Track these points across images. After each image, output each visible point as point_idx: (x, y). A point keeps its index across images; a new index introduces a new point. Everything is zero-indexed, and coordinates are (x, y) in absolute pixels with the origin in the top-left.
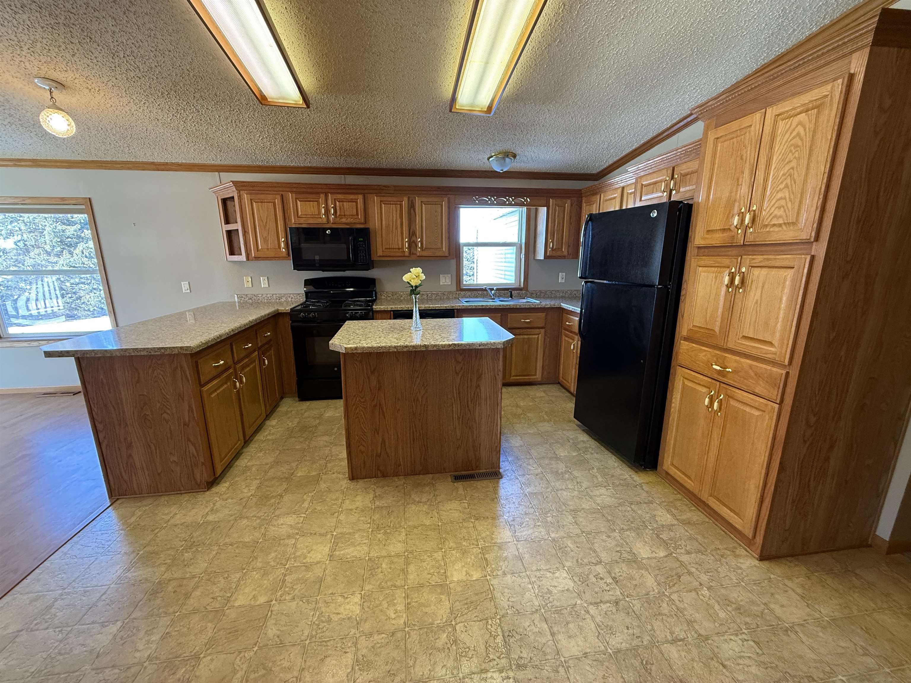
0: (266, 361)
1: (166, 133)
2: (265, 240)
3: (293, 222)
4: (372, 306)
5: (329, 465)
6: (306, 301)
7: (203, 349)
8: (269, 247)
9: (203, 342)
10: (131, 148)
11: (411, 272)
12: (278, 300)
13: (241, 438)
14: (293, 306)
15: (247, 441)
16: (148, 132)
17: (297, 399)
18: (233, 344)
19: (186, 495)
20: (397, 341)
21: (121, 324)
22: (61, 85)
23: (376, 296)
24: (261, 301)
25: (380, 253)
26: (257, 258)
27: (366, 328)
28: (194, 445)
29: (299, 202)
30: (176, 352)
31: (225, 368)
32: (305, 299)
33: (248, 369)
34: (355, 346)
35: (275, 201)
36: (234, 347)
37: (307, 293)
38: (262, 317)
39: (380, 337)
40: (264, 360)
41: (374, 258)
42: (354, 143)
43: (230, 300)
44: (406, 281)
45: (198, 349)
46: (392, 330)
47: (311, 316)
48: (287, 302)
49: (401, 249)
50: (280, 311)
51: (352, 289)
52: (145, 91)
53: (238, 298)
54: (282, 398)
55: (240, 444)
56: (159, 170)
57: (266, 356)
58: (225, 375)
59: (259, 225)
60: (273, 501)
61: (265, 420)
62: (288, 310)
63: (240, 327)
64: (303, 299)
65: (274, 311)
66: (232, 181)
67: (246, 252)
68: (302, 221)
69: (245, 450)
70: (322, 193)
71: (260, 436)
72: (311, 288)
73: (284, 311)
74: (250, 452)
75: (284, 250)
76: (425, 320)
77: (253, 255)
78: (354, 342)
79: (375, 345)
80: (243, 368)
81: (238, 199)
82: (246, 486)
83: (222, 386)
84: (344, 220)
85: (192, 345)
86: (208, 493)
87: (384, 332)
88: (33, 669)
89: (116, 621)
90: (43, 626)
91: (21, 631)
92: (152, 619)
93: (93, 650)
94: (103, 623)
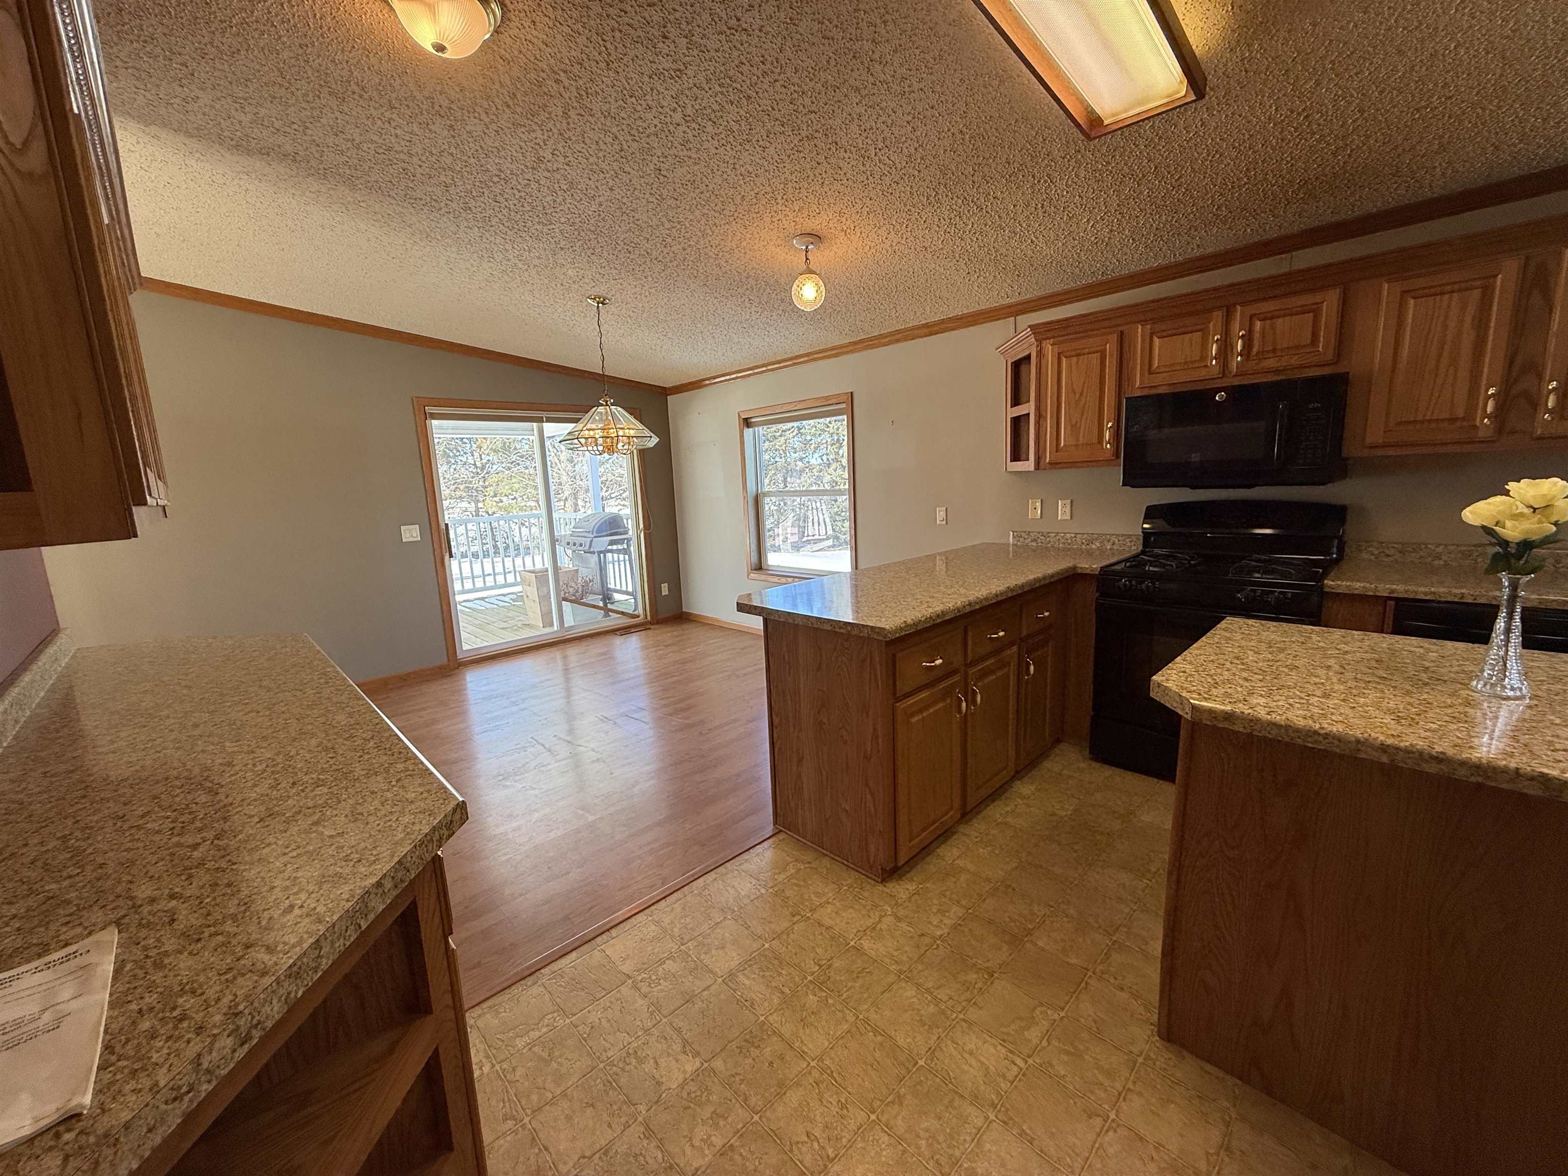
0: (1032, 668)
1: (938, 268)
2: (1074, 428)
3: (1138, 385)
4: (1320, 578)
5: (1116, 958)
6: (1143, 552)
7: (905, 635)
8: (1081, 442)
9: (909, 621)
10: (898, 308)
11: (1507, 493)
12: (1084, 547)
13: (957, 803)
14: (1107, 562)
15: (967, 814)
16: (916, 275)
17: (1087, 753)
18: (969, 628)
19: (853, 873)
20: (1394, 728)
21: (861, 567)
22: (816, 237)
23: (1341, 551)
24: (1053, 546)
25: (1375, 435)
26: (1054, 465)
27: (1282, 650)
28: (872, 795)
29: (1157, 341)
30: (865, 633)
31: (947, 672)
32: (1141, 548)
33: (992, 677)
34: (1228, 708)
35: (1105, 349)
36: (970, 633)
37: (1146, 534)
38: (1036, 580)
39: (1326, 696)
40: (1028, 664)
41: (1351, 449)
42: (1334, 154)
43: (1002, 541)
44: (1477, 523)
45: (898, 635)
46: (1381, 673)
47: (1143, 586)
48: (1102, 551)
49: (1464, 419)
50: (1079, 571)
51: (1268, 531)
52: (905, 205)
53: (1014, 537)
54: (1058, 741)
55: (951, 817)
56: (932, 335)
57: (1032, 657)
58: (943, 685)
59: (1068, 403)
60: (972, 976)
61: (1013, 779)
62: (1095, 569)
63: (986, 599)
64: (1136, 547)
65: (1067, 570)
66: (1029, 326)
67: (1035, 454)
68: (1158, 380)
69: (962, 828)
70: (1219, 309)
71: (997, 811)
72: (1162, 525)
73: (1088, 571)
74: (968, 836)
75: (1108, 446)
76: (1542, 659)
77: (1048, 460)
78: (1228, 695)
79: (1301, 723)
80: (984, 674)
81: (1037, 356)
82: (939, 911)
83: (935, 703)
84: (1271, 363)
85: (887, 627)
86: (880, 887)
87: (1349, 675)
88: (610, 1054)
89: (697, 1054)
90: (645, 989)
91: (630, 978)
92: (728, 1094)
93: (659, 1083)
94: (685, 1043)
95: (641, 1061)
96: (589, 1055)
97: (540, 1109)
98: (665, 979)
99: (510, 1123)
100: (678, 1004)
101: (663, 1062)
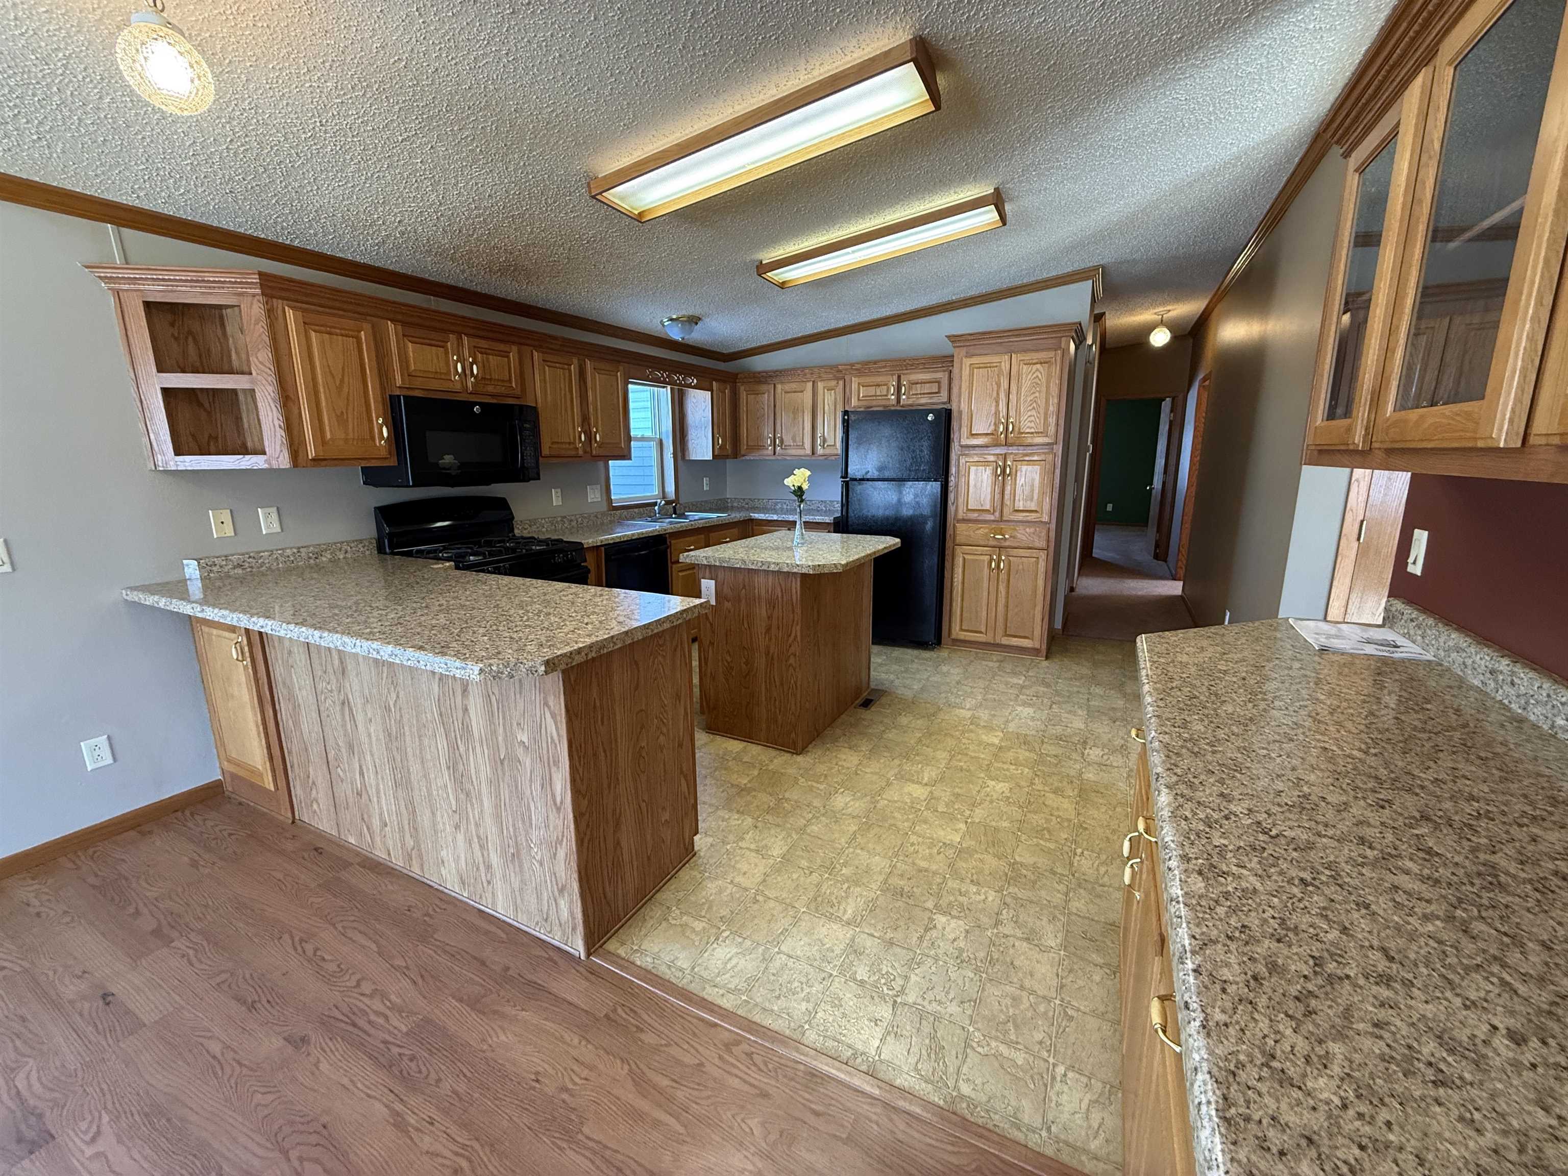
2: (341, 419)
3: (399, 385)
8: (351, 436)
12: (312, 561)
24: (269, 568)
25: (546, 450)
29: (409, 344)
35: (359, 335)
43: (170, 578)
49: (573, 443)
53: (200, 568)
64: (369, 552)
66: (260, 274)
67: (288, 447)
68: (418, 383)
70: (453, 332)
75: (383, 443)
77: (312, 455)
81: (266, 316)
88: (972, 975)
89: (931, 920)
90: (900, 982)
91: (895, 1002)
92: (945, 893)
93: (967, 932)
94: (927, 930)
95: (961, 950)
96: (983, 989)
97: (1044, 997)
98: (880, 970)
99: (1070, 1012)
100: (898, 950)
101: (952, 936)
